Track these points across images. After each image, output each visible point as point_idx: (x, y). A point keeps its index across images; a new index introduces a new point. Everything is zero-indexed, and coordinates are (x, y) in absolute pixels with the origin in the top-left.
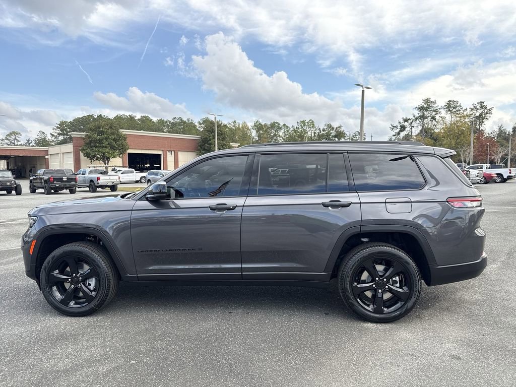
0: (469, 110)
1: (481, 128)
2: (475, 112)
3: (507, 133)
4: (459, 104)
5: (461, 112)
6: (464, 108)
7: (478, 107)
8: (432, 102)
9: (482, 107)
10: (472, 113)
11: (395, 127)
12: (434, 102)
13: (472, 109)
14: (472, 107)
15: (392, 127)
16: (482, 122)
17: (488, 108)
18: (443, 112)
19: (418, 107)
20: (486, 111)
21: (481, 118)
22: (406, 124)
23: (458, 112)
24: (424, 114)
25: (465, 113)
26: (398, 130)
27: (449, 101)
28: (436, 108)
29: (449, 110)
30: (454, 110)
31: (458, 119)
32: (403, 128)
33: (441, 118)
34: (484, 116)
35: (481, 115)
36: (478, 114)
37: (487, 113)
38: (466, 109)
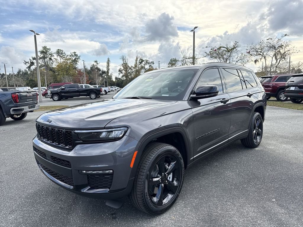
0: (69, 56)
1: (76, 66)
2: (72, 57)
3: (88, 70)
4: (64, 52)
5: (65, 56)
6: (67, 55)
7: (73, 55)
8: (48, 49)
9: (75, 55)
10: (70, 58)
11: (27, 62)
12: (49, 49)
13: (71, 56)
14: (70, 55)
15: (25, 63)
16: (76, 63)
17: (78, 56)
18: (55, 56)
19: (40, 51)
20: (77, 57)
21: (75, 61)
22: (34, 61)
23: (64, 57)
24: (45, 56)
25: (67, 57)
26: (29, 65)
27: (58, 50)
28: (51, 53)
29: (59, 55)
30: (61, 55)
31: (64, 60)
32: (32, 64)
33: (54, 59)
34: (76, 60)
35: (75, 59)
36: (74, 59)
37: (78, 59)
38: (68, 55)
